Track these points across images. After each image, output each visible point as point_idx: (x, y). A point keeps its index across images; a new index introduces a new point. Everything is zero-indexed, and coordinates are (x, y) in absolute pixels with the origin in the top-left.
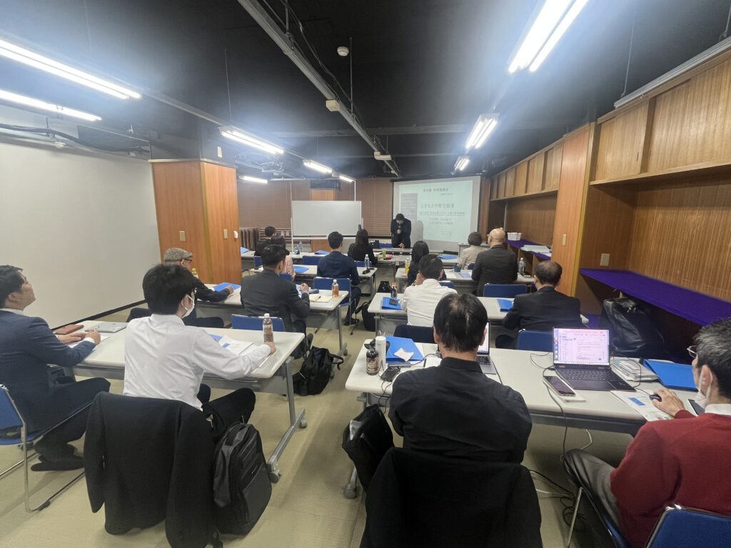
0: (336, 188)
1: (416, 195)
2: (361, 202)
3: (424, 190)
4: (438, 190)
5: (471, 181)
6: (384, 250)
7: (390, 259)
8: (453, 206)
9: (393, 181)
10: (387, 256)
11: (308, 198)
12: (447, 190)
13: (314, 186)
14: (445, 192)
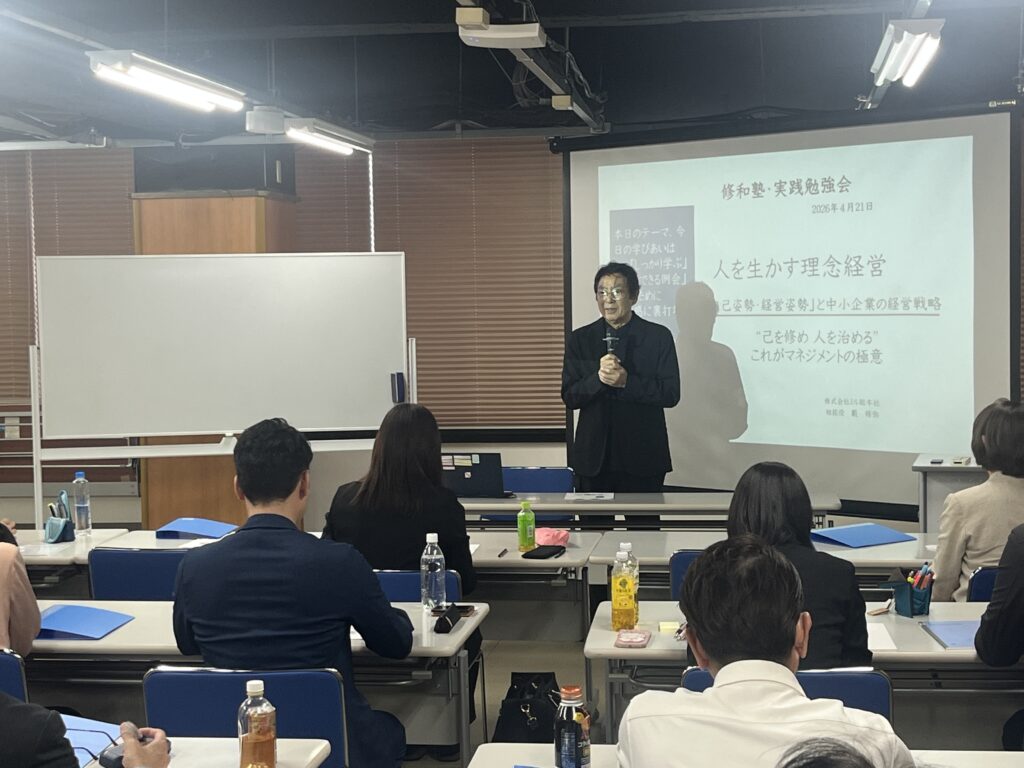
0: (272, 184)
1: (684, 216)
2: (400, 257)
3: (728, 191)
4: (796, 185)
5: (966, 143)
6: (527, 504)
7: (558, 551)
8: (877, 264)
9: (564, 148)
10: (543, 536)
11: (122, 240)
12: (845, 185)
13: (155, 177)
14: (835, 197)
